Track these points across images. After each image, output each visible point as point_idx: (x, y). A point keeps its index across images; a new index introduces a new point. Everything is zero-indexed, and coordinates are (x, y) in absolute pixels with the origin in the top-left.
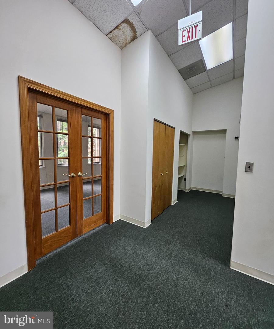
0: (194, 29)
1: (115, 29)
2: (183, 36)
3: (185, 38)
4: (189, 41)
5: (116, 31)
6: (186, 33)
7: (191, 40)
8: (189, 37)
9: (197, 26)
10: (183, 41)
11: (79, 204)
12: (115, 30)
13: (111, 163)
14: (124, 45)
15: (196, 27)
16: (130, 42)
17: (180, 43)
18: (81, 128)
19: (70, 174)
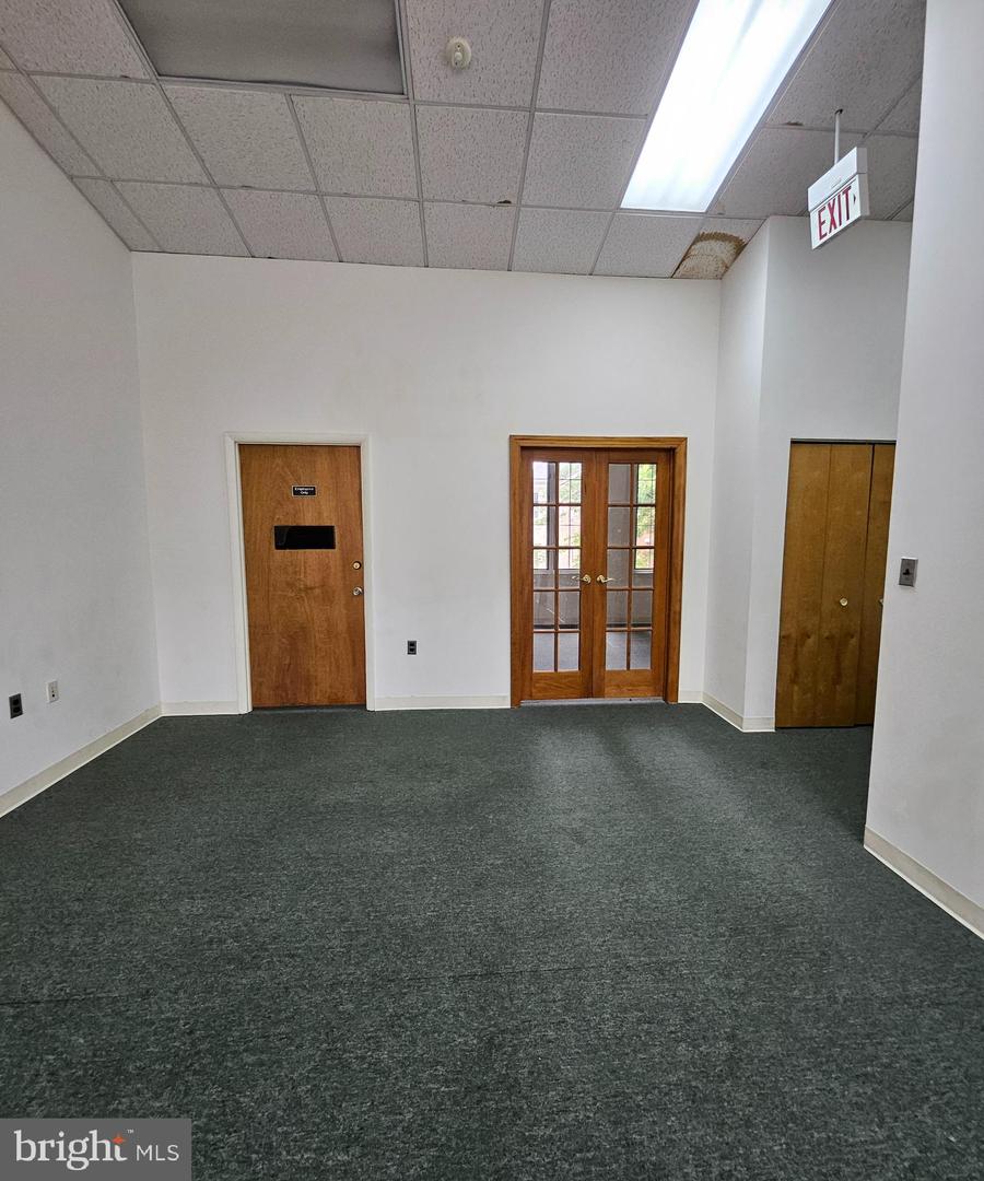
0: (843, 198)
1: (683, 260)
2: (821, 223)
3: (826, 228)
4: (834, 232)
5: (687, 263)
6: (826, 216)
7: (839, 228)
8: (833, 222)
9: (850, 188)
10: (821, 237)
11: (597, 637)
12: (684, 263)
13: (676, 561)
14: (721, 270)
15: (846, 192)
16: (735, 259)
17: (816, 242)
18: (607, 489)
19: (582, 576)
